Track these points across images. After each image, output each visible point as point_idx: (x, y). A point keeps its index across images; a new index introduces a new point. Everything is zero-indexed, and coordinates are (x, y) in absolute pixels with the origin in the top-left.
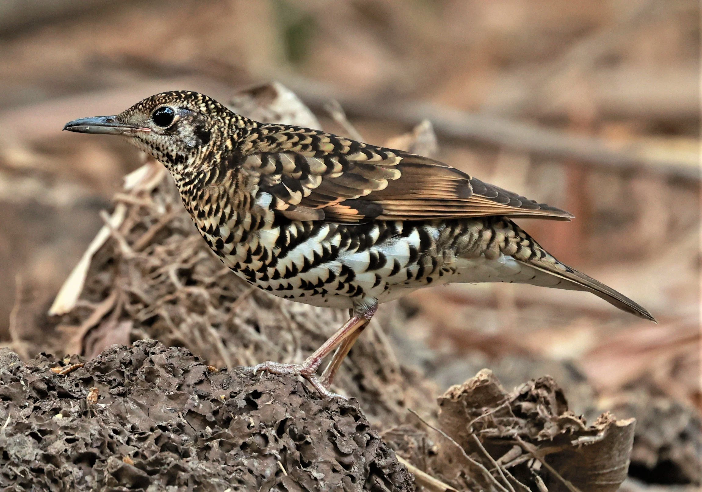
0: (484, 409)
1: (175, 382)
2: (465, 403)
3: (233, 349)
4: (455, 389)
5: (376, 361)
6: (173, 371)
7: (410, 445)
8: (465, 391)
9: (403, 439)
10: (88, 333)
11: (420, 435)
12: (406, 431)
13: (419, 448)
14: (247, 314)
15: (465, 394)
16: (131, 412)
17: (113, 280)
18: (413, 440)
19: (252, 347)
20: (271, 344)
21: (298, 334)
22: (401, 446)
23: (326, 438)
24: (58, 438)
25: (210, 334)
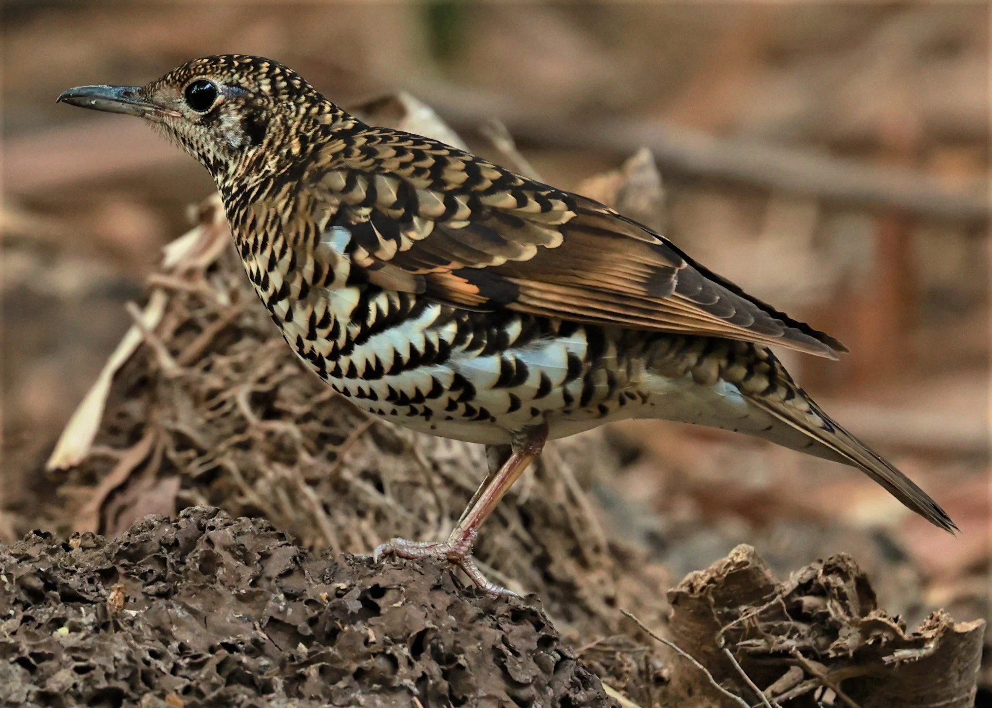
0: (742, 608)
1: (247, 573)
2: (712, 600)
3: (341, 519)
4: (695, 577)
5: (570, 534)
6: (245, 557)
7: (625, 668)
8: (711, 581)
9: (613, 659)
10: (110, 497)
11: (642, 652)
12: (618, 645)
13: (640, 672)
14: (362, 463)
15: (712, 585)
16: (178, 622)
17: (147, 412)
18: (629, 659)
19: (371, 515)
20: (401, 511)
21: (444, 493)
22: (611, 669)
23: (490, 659)
24: (62, 665)
25: (305, 497)
